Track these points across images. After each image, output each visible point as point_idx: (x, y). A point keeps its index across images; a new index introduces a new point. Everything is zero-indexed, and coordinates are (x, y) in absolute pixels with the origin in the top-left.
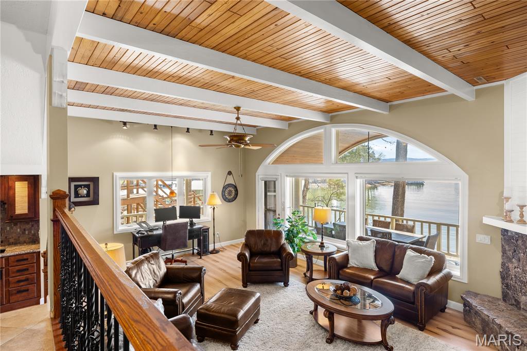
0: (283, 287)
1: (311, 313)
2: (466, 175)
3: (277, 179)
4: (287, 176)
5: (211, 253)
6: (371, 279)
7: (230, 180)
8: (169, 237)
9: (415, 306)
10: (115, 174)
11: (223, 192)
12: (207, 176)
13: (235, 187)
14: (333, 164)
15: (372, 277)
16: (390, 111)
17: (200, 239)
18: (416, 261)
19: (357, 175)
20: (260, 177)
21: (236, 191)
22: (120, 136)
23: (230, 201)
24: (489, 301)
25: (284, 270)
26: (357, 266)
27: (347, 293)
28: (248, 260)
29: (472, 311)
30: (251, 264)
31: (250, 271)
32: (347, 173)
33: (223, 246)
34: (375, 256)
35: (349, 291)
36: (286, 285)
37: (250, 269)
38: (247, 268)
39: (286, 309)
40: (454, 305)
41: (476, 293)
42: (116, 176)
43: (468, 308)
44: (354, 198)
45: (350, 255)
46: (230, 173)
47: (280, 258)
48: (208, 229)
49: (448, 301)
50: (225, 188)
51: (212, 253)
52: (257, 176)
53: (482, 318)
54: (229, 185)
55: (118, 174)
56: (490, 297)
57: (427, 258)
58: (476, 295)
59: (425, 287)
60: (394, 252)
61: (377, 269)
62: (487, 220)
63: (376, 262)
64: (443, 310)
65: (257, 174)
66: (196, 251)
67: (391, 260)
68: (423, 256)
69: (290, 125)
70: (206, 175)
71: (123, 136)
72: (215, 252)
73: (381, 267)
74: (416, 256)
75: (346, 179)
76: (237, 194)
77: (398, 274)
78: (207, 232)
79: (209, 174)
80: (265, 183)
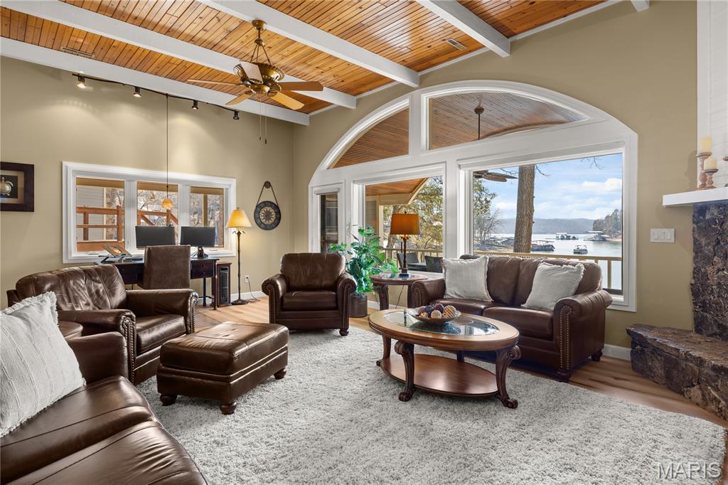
0: (339, 337)
1: (378, 363)
2: (634, 133)
3: (339, 189)
4: (354, 182)
5: (233, 304)
6: (481, 309)
7: (268, 196)
8: (155, 268)
9: (554, 342)
10: (65, 163)
11: (257, 212)
12: (230, 185)
13: (276, 207)
14: (422, 151)
15: (483, 307)
16: (511, 54)
17: (215, 278)
18: (555, 275)
19: (460, 163)
20: (315, 189)
21: (278, 213)
22: (76, 102)
23: (266, 228)
24: (674, 333)
25: (340, 307)
26: (458, 297)
27: (437, 314)
28: (281, 294)
29: (646, 350)
30: (286, 300)
31: (283, 310)
32: (445, 162)
33: (256, 297)
34: (488, 280)
35: (442, 313)
36: (344, 333)
37: (284, 307)
38: (279, 304)
39: (336, 361)
40: (615, 351)
41: (651, 326)
42: (67, 167)
43: (639, 347)
44: (455, 199)
45: (447, 281)
46: (267, 185)
47: (335, 292)
48: (229, 265)
49: (605, 345)
50: (259, 207)
51: (235, 303)
52: (310, 189)
53: (665, 357)
54: (266, 203)
55: (71, 166)
56: (673, 329)
57: (573, 269)
58: (651, 328)
59: (571, 307)
60: (519, 271)
61: (490, 300)
62: (669, 200)
63: (488, 289)
64: (597, 356)
65: (310, 186)
66: (209, 301)
67: (513, 285)
68: (565, 268)
69: (358, 101)
70: (229, 183)
71: (80, 104)
72: (240, 302)
73: (498, 297)
74: (554, 269)
75: (443, 173)
76: (279, 219)
77: (525, 303)
78: (226, 269)
79: (233, 182)
80: (323, 198)
